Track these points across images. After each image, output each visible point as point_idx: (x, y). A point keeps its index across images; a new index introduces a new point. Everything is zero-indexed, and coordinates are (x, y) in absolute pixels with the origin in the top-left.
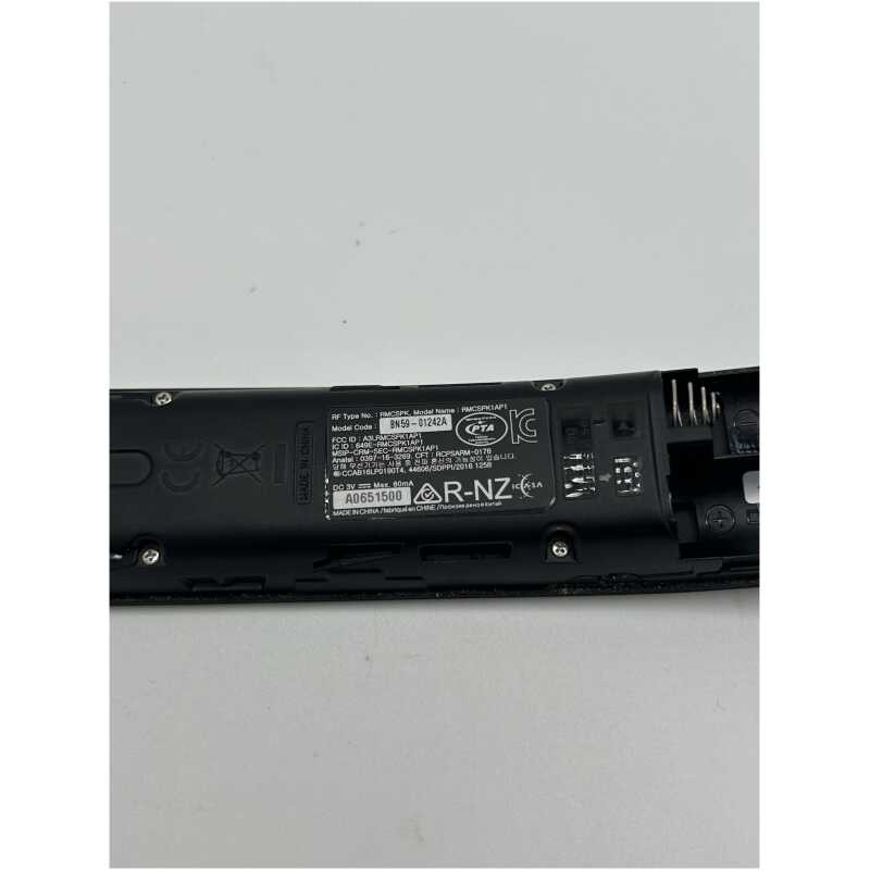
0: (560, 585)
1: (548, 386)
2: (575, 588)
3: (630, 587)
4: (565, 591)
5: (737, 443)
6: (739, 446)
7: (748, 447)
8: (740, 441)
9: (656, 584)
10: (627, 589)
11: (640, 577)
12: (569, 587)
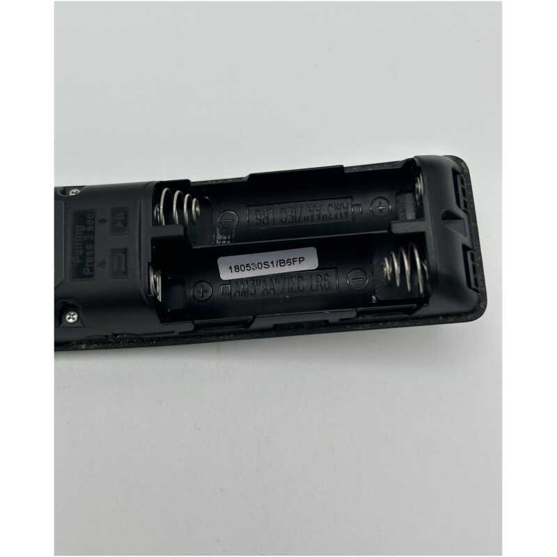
0: (80, 342)
1: (75, 191)
2: (91, 344)
3: (133, 342)
4: (83, 346)
5: (218, 235)
6: (219, 237)
7: (225, 238)
8: (221, 234)
9: (152, 340)
10: (131, 344)
11: (138, 335)
12: (86, 343)
